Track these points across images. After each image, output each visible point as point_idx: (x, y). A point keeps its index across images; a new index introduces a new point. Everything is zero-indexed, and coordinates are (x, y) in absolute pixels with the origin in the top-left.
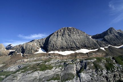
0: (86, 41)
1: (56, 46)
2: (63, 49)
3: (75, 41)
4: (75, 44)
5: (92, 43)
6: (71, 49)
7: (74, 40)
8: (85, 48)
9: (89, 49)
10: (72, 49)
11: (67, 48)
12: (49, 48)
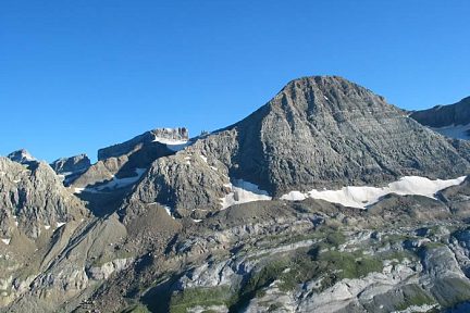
0: (412, 145)
1: (303, 170)
2: (332, 179)
3: (372, 145)
4: (374, 156)
5: (438, 153)
6: (364, 180)
7: (365, 139)
8: (417, 171)
9: (432, 175)
10: (368, 177)
11: (346, 174)
12: (277, 176)
